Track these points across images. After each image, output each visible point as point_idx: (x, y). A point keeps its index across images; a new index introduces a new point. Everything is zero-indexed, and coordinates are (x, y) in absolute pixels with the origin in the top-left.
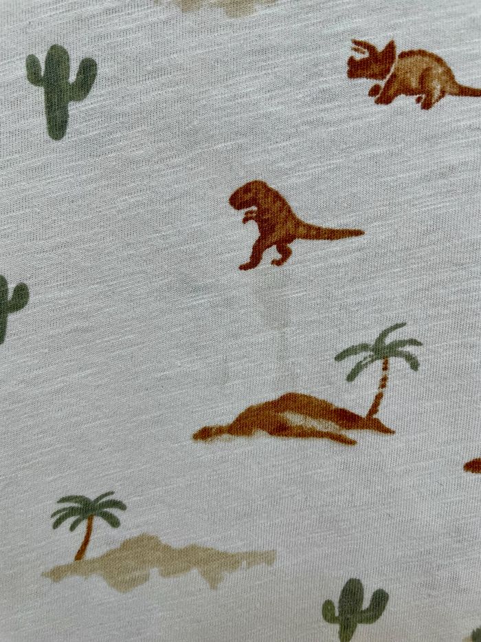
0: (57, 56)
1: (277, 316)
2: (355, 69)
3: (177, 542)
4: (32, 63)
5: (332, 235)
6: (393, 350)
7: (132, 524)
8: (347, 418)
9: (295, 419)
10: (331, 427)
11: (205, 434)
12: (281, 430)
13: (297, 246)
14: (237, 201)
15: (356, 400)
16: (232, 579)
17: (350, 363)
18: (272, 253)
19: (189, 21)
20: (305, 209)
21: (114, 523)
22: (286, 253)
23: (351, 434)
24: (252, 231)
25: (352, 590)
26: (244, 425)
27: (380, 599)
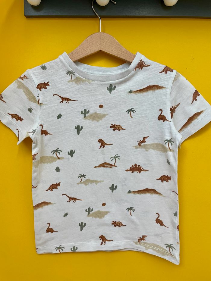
0: (78, 126)
1: (103, 154)
2: (111, 127)
3: (92, 180)
4: (76, 127)
5: (109, 145)
6: (117, 157)
7: (87, 178)
8: (111, 165)
9: (105, 165)
10: (110, 166)
11: (95, 167)
12: (104, 167)
13: (105, 146)
14: (98, 141)
15: (112, 163)
16: (98, 184)
17: (112, 159)
18: (102, 147)
19: (93, 122)
20: (106, 142)
21: (85, 177)
22: (104, 147)
23: (112, 167)
24: (100, 144)
25: (113, 185)
26: (100, 166)
27: (116, 187)
